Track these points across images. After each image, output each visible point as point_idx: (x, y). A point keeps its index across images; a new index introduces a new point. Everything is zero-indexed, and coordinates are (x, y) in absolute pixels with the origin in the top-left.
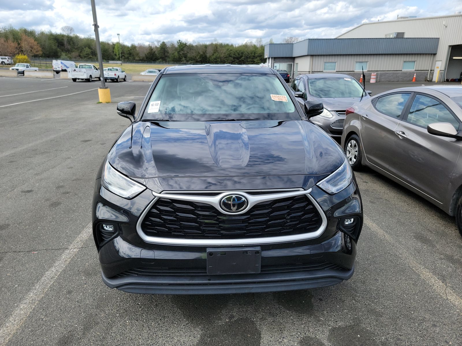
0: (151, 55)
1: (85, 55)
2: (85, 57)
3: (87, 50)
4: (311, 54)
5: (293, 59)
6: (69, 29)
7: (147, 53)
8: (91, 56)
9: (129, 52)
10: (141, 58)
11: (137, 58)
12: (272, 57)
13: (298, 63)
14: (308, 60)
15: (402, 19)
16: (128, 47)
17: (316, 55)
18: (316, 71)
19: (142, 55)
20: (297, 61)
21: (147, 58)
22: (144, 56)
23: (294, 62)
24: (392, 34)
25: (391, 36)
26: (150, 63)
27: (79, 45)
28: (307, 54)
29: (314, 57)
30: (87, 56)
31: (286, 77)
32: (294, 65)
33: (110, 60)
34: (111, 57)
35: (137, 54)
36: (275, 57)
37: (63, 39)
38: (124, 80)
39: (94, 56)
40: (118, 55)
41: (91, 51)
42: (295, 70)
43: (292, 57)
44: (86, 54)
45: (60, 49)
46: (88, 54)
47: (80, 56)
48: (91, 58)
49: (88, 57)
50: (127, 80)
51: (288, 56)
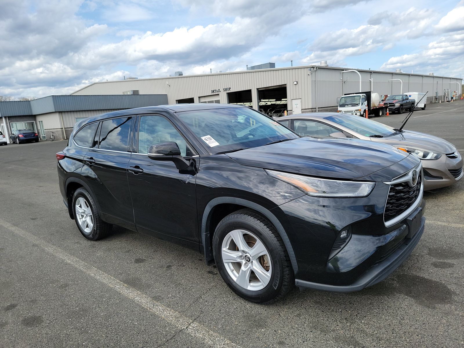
4: (59, 111)
5: (34, 117)
12: (5, 116)
13: (42, 121)
14: (57, 116)
15: (131, 80)
17: (64, 112)
18: (69, 127)
20: (39, 119)
23: (35, 120)
24: (129, 91)
25: (129, 94)
28: (54, 111)
29: (63, 114)
31: (33, 136)
32: (36, 124)
36: (9, 115)
42: (39, 128)
43: (32, 114)
51: (26, 114)
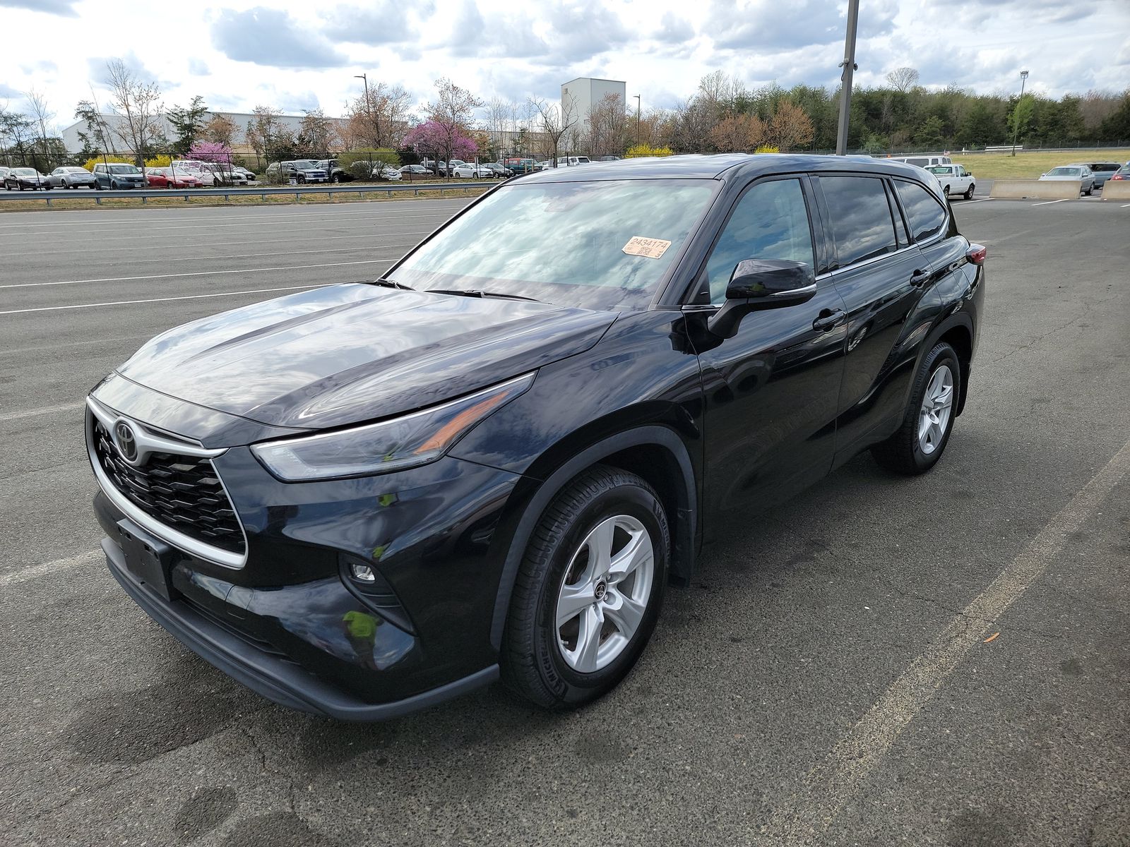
0: (1122, 121)
1: (925, 136)
2: (924, 141)
3: (935, 122)
6: (906, 74)
7: (1111, 116)
8: (940, 137)
9: (1051, 117)
10: (1087, 133)
11: (1072, 134)
16: (1053, 105)
19: (1091, 123)
21: (1105, 132)
22: (1098, 125)
26: (1111, 146)
27: (917, 113)
30: (929, 137)
33: (988, 145)
34: (996, 135)
35: (1078, 122)
37: (881, 102)
38: (967, 196)
39: (948, 137)
40: (1016, 128)
41: (943, 123)
44: (928, 134)
45: (868, 127)
46: (933, 133)
47: (911, 138)
48: (938, 141)
49: (931, 139)
50: (974, 197)
